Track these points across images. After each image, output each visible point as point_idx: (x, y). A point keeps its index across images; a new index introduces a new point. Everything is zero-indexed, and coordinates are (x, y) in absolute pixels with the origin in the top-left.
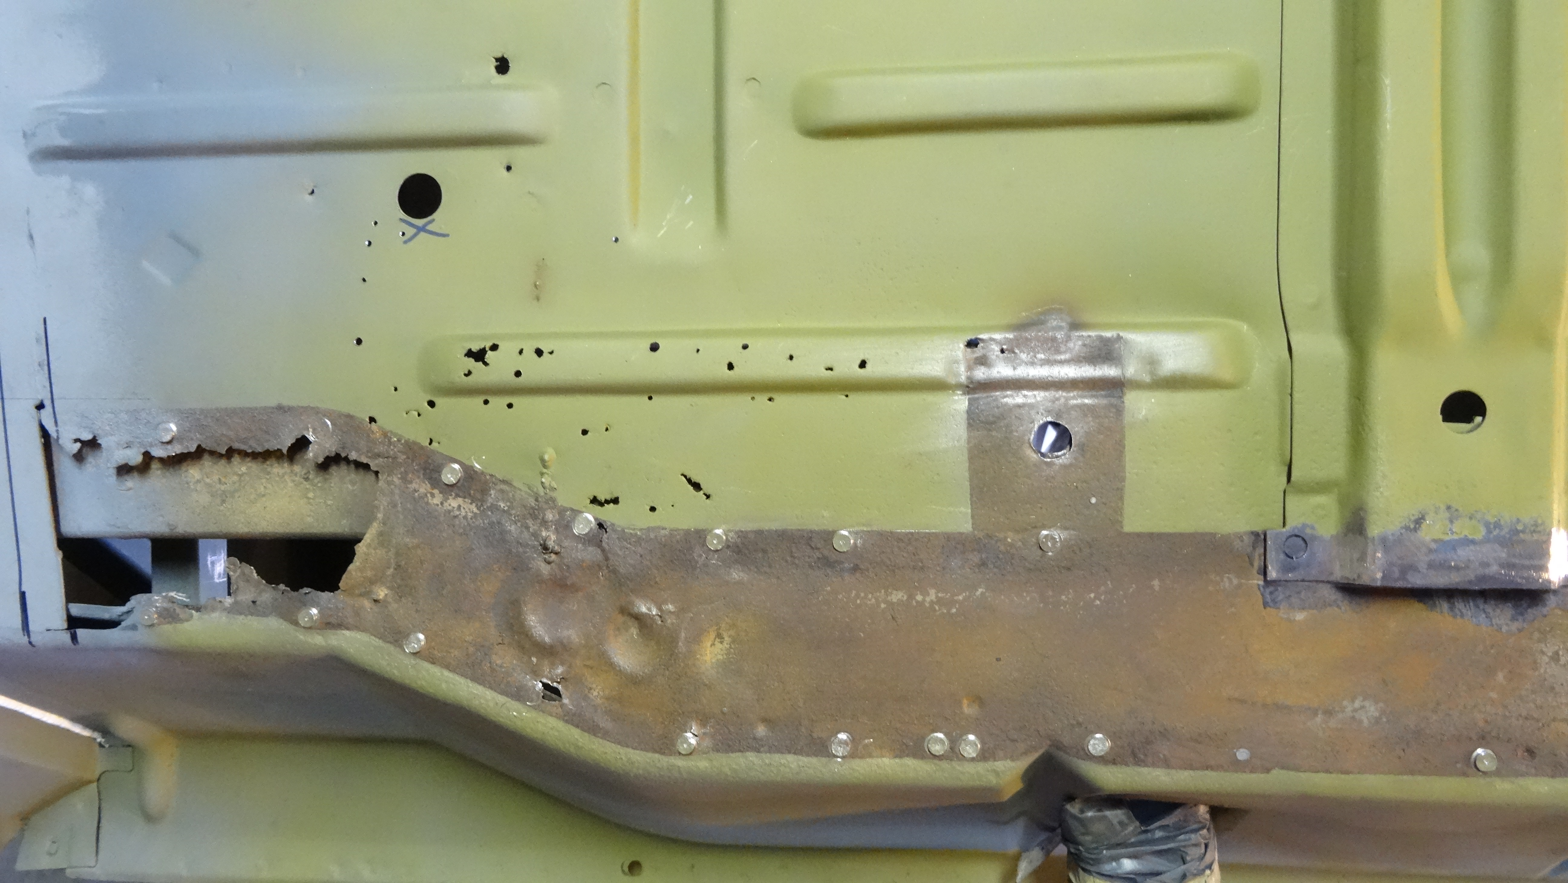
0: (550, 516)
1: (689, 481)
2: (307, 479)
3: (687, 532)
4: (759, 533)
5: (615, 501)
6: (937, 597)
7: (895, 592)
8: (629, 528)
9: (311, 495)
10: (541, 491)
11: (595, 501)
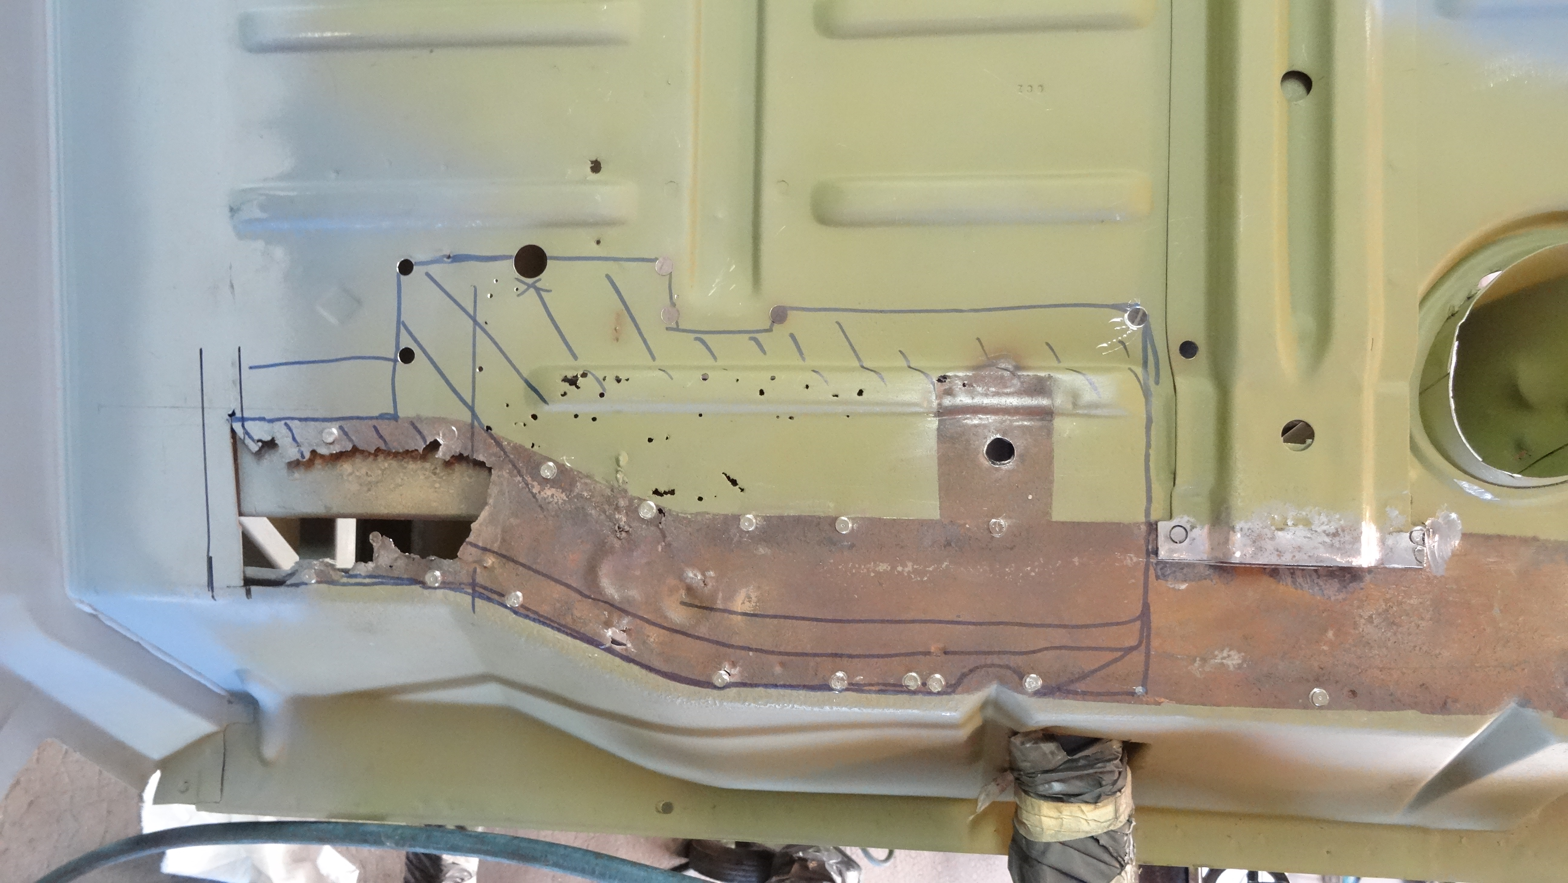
0: (622, 503)
1: (728, 478)
2: (435, 474)
3: (726, 517)
4: (781, 518)
5: (672, 492)
6: (913, 567)
7: (881, 564)
8: (682, 513)
9: (437, 485)
10: (616, 485)
11: (656, 492)
